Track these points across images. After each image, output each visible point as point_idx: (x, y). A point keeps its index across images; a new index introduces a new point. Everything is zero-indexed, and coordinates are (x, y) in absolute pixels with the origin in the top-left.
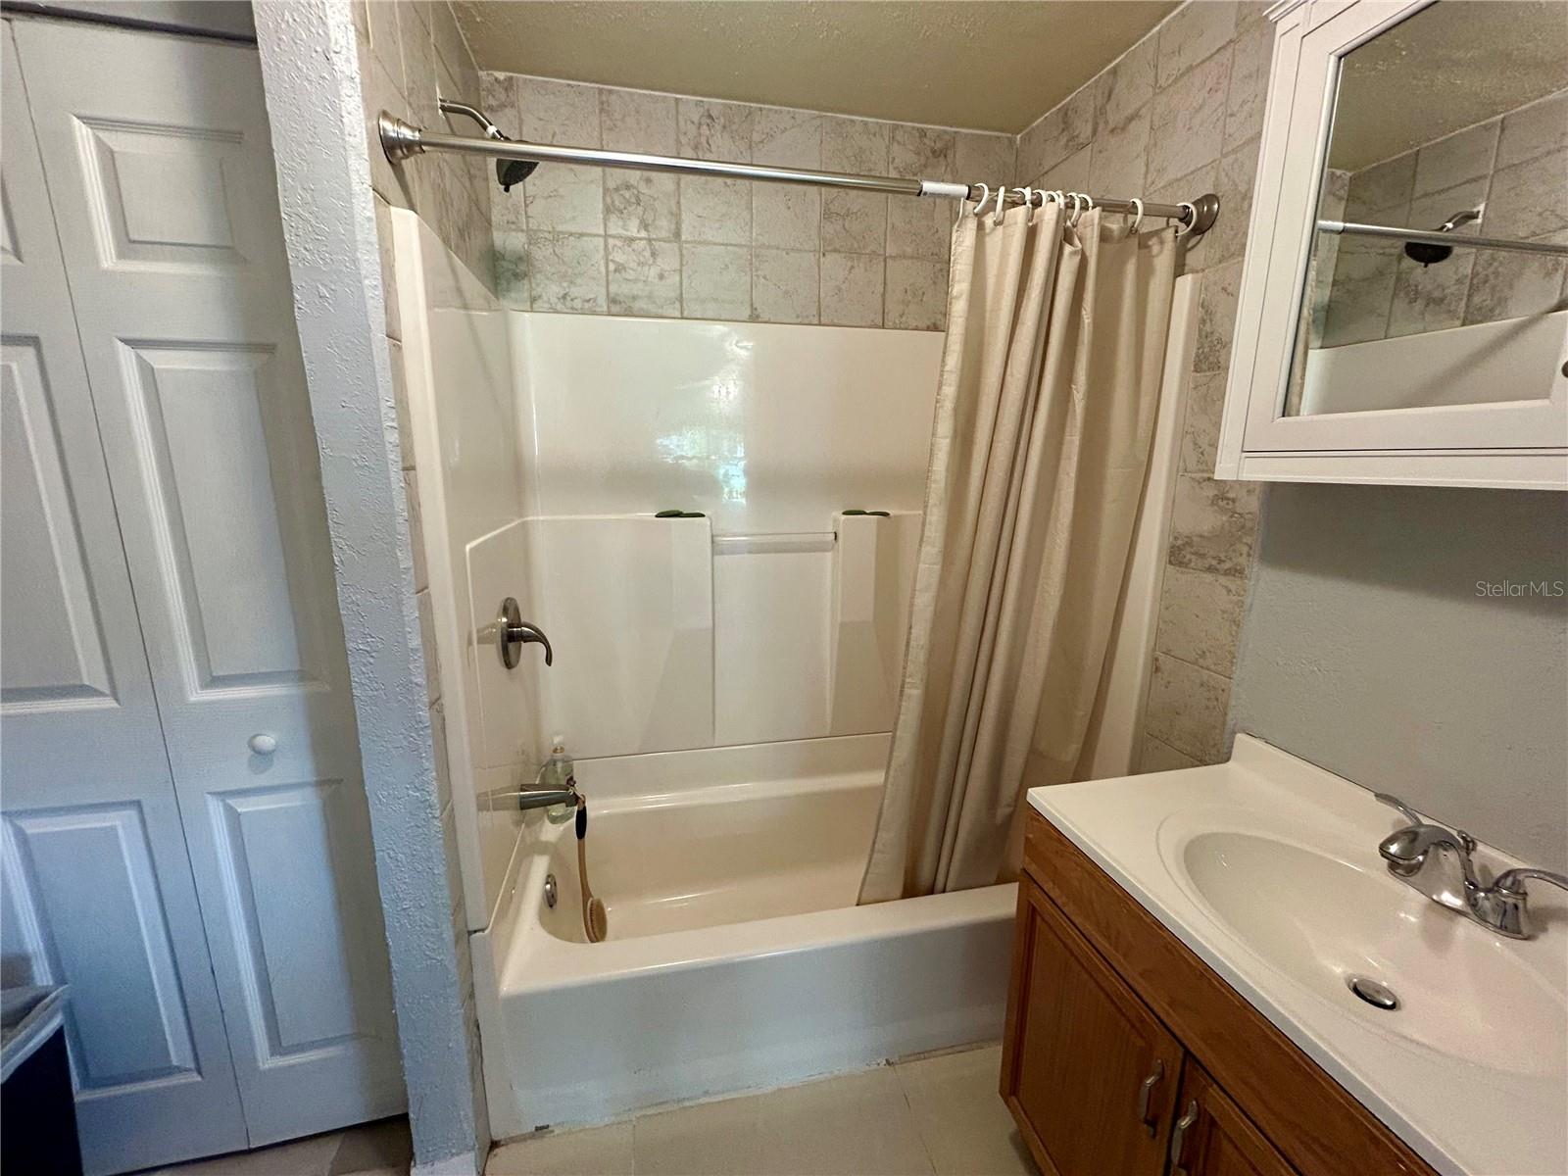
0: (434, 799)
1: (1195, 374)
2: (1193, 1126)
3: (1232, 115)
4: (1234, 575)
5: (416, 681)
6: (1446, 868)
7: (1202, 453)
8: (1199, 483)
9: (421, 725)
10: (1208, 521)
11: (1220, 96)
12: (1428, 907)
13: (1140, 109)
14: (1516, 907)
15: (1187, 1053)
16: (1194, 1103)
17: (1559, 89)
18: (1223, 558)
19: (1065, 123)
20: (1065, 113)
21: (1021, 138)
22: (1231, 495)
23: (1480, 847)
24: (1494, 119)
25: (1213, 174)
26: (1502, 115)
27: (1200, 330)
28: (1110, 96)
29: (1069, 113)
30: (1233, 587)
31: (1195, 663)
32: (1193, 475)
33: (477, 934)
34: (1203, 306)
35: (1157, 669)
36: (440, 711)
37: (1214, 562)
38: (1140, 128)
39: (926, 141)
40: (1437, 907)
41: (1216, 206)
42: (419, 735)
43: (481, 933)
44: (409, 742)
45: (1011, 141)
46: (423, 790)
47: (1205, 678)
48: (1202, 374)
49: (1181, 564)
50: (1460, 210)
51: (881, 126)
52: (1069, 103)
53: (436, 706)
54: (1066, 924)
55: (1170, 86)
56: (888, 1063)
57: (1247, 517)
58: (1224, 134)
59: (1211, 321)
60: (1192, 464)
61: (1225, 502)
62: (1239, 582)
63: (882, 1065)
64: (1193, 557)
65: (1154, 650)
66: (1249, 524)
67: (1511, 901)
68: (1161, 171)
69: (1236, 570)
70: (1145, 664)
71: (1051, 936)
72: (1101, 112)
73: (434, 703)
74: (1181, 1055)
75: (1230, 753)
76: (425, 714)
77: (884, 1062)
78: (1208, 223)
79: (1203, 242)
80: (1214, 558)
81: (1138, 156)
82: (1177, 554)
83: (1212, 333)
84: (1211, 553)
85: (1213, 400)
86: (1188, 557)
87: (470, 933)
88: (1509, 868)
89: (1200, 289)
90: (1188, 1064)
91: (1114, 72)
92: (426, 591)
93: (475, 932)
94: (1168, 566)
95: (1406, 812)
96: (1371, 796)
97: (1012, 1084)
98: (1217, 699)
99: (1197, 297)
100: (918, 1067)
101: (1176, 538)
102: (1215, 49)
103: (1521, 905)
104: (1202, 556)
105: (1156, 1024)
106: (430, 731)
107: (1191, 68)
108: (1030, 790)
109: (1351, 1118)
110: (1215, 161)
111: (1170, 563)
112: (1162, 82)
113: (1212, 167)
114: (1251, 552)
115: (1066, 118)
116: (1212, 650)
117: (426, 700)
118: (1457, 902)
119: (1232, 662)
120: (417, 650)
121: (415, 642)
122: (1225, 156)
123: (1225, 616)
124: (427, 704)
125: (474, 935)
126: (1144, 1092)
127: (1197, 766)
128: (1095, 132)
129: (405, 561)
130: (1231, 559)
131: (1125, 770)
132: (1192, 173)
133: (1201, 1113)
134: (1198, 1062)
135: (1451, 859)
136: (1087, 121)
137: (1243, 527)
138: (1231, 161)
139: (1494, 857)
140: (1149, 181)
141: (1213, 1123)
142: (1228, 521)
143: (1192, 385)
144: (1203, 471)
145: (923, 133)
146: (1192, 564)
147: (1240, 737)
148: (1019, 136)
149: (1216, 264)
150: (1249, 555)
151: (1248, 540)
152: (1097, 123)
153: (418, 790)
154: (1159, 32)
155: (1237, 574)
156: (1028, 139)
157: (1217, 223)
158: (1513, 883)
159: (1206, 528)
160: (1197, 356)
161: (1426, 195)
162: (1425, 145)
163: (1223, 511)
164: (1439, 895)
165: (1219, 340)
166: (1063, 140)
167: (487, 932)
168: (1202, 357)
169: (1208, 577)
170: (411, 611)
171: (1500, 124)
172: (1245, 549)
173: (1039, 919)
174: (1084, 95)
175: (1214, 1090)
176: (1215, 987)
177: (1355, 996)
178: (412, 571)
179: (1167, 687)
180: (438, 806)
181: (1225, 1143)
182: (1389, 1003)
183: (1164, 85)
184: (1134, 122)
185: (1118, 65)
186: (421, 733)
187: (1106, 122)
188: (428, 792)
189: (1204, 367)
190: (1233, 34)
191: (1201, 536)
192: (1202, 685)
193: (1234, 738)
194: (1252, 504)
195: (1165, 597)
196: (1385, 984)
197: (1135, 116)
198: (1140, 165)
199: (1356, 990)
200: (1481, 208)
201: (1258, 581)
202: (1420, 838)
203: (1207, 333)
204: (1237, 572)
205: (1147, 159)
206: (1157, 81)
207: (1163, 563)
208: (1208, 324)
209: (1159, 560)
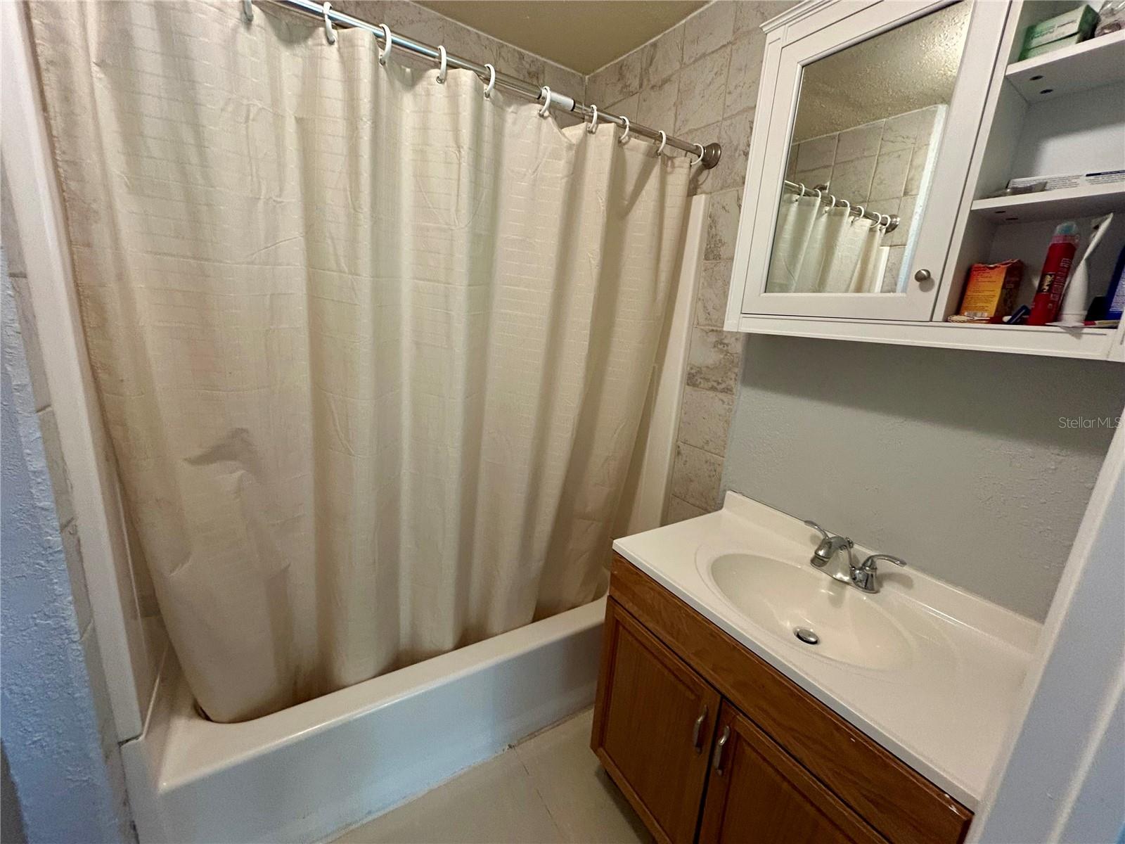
0: (72, 623)
1: (705, 261)
2: (726, 742)
3: (730, 93)
4: (727, 392)
5: (41, 505)
6: (841, 559)
7: (709, 314)
8: (707, 333)
9: (51, 551)
10: (712, 357)
11: (722, 79)
12: (832, 583)
13: (671, 76)
14: (872, 575)
15: (723, 697)
16: (728, 727)
17: (864, 123)
18: (720, 381)
19: (621, 74)
20: (621, 67)
21: (589, 79)
22: (726, 341)
23: (856, 546)
24: (835, 133)
25: (717, 130)
26: (838, 133)
27: (709, 233)
28: (651, 62)
29: (623, 68)
30: (725, 400)
31: (702, 448)
32: (702, 327)
33: (129, 743)
34: (710, 217)
35: (679, 453)
36: (74, 533)
37: (715, 384)
38: (671, 90)
39: (524, 63)
40: (836, 581)
41: (719, 152)
42: (48, 562)
43: (134, 741)
44: (36, 570)
45: (582, 79)
46: (56, 617)
47: (708, 458)
48: (710, 261)
49: (694, 385)
50: (819, 183)
51: (491, 42)
52: (623, 60)
53: (69, 529)
54: (640, 628)
55: (691, 64)
56: (510, 746)
57: (735, 355)
58: (725, 104)
59: (715, 227)
60: (702, 321)
61: (722, 346)
62: (729, 397)
63: (506, 750)
64: (702, 380)
65: (677, 441)
66: (736, 360)
67: (870, 573)
68: (685, 121)
69: (727, 389)
70: (671, 450)
71: (630, 638)
72: (645, 71)
73: (66, 526)
74: (718, 700)
75: (723, 504)
76: (55, 539)
77: (508, 747)
78: (715, 163)
79: (711, 175)
80: (715, 381)
81: (670, 109)
82: (692, 378)
83: (716, 235)
84: (713, 378)
85: (716, 279)
86: (699, 380)
87: (121, 743)
88: (868, 556)
89: (710, 204)
90: (723, 704)
91: (654, 45)
92: (48, 409)
93: (127, 741)
94: (687, 386)
95: (820, 530)
96: (803, 524)
97: (600, 740)
98: (715, 471)
99: (707, 211)
100: (532, 743)
101: (692, 369)
102: (719, 46)
103: (874, 574)
104: (708, 380)
105: (703, 683)
106: (62, 555)
107: (704, 55)
108: (615, 541)
109: (824, 718)
110: (718, 122)
111: (688, 384)
112: (685, 60)
113: (717, 125)
114: (737, 378)
115: (621, 71)
116: (713, 439)
117: (56, 524)
118: (846, 579)
119: (724, 447)
120: (41, 472)
121: (38, 464)
122: (724, 119)
123: (721, 418)
124: (58, 528)
125: (124, 746)
126: (697, 727)
127: (704, 514)
128: (641, 86)
129: (20, 377)
130: (725, 382)
131: (659, 523)
132: (704, 127)
133: (732, 731)
134: (730, 701)
135: (843, 554)
136: (636, 76)
137: (733, 362)
138: (728, 124)
139: (862, 551)
140: (677, 127)
141: (739, 736)
142: (724, 358)
143: (703, 269)
144: (709, 325)
145: (522, 57)
146: (702, 385)
147: (729, 493)
148: (587, 77)
149: (718, 191)
150: (736, 380)
151: (736, 370)
152: (642, 80)
153: (49, 617)
154: (685, 24)
155: (729, 392)
156: (594, 80)
157: (719, 163)
158: (871, 564)
159: (710, 362)
160: (707, 249)
161: (803, 171)
162: (802, 142)
163: (721, 351)
164: (836, 575)
165: (720, 241)
166: (620, 85)
167: (141, 738)
168: (709, 250)
169: (711, 394)
170: (30, 430)
171: (837, 137)
172: (733, 376)
173: (621, 628)
174: (633, 57)
175: (740, 718)
176: (743, 654)
177: (798, 639)
178: (30, 389)
179: (684, 464)
180: (76, 630)
181: (747, 748)
182: (813, 640)
183: (687, 63)
184: (667, 85)
185: (657, 41)
186: (51, 558)
187: (649, 80)
188: (63, 617)
189: (711, 257)
190: (730, 38)
191: (707, 367)
192: (706, 462)
193: (725, 494)
194: (738, 348)
195: (684, 405)
196: (812, 630)
197: (666, 81)
198: (672, 114)
199: (798, 636)
200: (828, 184)
201: (740, 396)
202: (833, 544)
203: (713, 235)
204: (728, 390)
205: (676, 113)
206: (682, 60)
207: (683, 385)
208: (714, 229)
209: (681, 382)
